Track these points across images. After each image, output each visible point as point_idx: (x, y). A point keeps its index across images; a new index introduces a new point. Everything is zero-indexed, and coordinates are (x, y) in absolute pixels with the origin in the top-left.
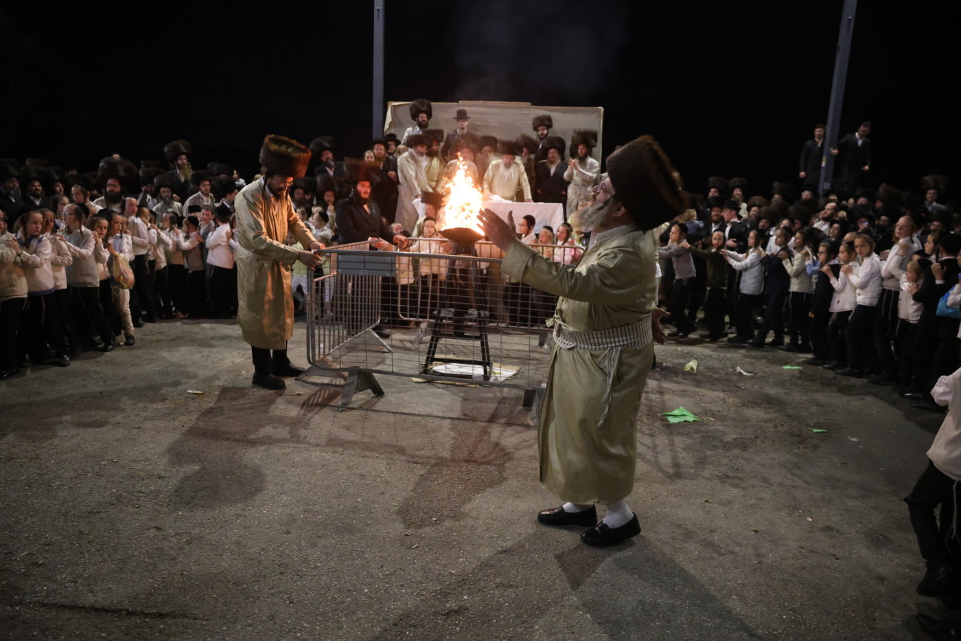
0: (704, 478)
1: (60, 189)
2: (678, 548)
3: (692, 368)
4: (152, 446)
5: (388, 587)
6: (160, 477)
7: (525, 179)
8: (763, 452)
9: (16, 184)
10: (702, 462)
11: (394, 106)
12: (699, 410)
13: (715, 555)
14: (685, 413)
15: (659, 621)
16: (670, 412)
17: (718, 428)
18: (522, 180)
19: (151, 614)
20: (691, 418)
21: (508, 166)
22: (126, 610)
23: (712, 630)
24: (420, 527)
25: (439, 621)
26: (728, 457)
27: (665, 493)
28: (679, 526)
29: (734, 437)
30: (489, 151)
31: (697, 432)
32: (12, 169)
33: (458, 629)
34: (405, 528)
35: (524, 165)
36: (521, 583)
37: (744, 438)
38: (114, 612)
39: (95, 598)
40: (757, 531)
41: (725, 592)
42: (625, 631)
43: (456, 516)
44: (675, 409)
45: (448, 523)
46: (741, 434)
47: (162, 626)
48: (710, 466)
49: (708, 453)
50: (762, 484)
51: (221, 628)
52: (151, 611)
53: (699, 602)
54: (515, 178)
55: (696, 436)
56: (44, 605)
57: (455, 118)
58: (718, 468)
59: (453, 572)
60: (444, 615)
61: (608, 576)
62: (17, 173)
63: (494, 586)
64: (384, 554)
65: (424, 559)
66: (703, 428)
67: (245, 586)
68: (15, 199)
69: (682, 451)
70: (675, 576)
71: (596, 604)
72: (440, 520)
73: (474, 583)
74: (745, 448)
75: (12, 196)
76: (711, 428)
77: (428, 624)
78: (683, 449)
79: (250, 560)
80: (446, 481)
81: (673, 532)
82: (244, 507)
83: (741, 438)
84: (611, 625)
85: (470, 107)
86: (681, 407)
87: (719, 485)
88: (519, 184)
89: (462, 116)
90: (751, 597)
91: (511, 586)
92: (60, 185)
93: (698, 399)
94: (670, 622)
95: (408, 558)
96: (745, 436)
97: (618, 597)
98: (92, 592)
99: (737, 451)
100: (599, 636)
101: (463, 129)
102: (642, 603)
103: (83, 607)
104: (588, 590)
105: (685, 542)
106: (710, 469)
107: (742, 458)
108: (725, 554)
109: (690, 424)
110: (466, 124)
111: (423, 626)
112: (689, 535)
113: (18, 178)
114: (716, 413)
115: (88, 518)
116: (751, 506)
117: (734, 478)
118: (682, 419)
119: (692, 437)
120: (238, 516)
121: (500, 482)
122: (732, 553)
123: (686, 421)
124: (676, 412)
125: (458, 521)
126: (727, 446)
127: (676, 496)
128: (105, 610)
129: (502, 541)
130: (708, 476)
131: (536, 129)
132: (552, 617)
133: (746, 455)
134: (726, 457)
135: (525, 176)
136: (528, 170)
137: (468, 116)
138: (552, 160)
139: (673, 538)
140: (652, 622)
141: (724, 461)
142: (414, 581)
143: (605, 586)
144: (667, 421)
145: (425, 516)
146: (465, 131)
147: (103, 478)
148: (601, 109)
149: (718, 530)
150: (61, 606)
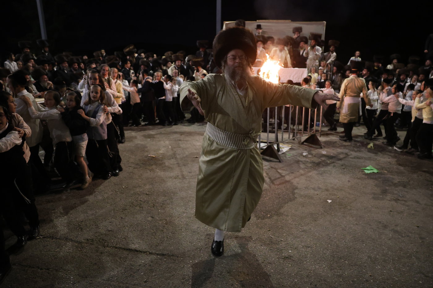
0: (387, 200)
1: (83, 66)
2: (382, 233)
3: (371, 147)
4: (140, 180)
5: (256, 246)
6: (147, 194)
7: (288, 57)
8: (414, 188)
9: (67, 65)
10: (385, 192)
11: (227, 23)
12: (379, 167)
13: (400, 237)
14: (372, 168)
15: (380, 266)
16: (365, 168)
17: (390, 176)
18: (287, 57)
19: (159, 254)
20: (376, 171)
21: (281, 51)
22: (149, 252)
23: (406, 272)
24: (263, 219)
25: (281, 262)
26: (397, 190)
27: (370, 206)
28: (380, 222)
29: (398, 180)
30: (270, 44)
31: (380, 178)
32: (65, 58)
33: (290, 265)
34: (257, 219)
35: (288, 50)
36: (313, 246)
37: (403, 181)
38: (144, 252)
39: (135, 246)
40: (418, 227)
41: (408, 254)
42: (364, 270)
43: (279, 214)
44: (367, 167)
45: (275, 217)
46: (401, 179)
47: (165, 259)
48: (389, 194)
49: (387, 188)
50: (416, 204)
51: (189, 261)
52: (159, 253)
53: (397, 258)
54: (284, 56)
55: (380, 180)
56: (116, 248)
57: (256, 28)
58: (393, 195)
59: (282, 240)
60: (282, 259)
61: (351, 244)
62: (67, 60)
63: (302, 247)
64: (250, 231)
65: (268, 233)
66: (383, 176)
67: (194, 243)
68: (67, 71)
69: (374, 187)
70: (383, 246)
71: (349, 257)
72: (271, 217)
73: (293, 245)
74: (405, 186)
75: (65, 70)
76: (386, 176)
77: (276, 263)
78: (375, 186)
79: (194, 232)
80: (270, 198)
81: (378, 225)
82: (185, 208)
83: (402, 181)
84: (358, 267)
85: (262, 23)
86: (370, 166)
87: (395, 203)
88: (286, 59)
89: (259, 27)
90: (422, 258)
91: (309, 247)
92: (82, 64)
93: (378, 162)
94: (385, 267)
95: (261, 233)
96: (404, 180)
97: (358, 254)
98: (133, 243)
99: (401, 188)
100: (353, 271)
101: (259, 33)
102: (369, 257)
103: (132, 250)
104: (344, 250)
105: (384, 230)
106: (389, 196)
107: (404, 191)
108: (405, 237)
109: (376, 174)
110: (261, 31)
111: (275, 264)
112: (385, 227)
113: (68, 62)
114: (388, 169)
115: (122, 211)
116: (413, 214)
117: (402, 200)
118: (371, 171)
119: (378, 180)
120: (184, 212)
121: (294, 199)
122: (408, 236)
123: (373, 172)
124: (368, 168)
125: (280, 216)
126: (395, 185)
127: (375, 208)
128: (140, 252)
129: (301, 226)
130: (389, 199)
131: (294, 32)
132: (330, 262)
133: (406, 190)
134: (396, 190)
135: (289, 56)
136: (290, 53)
137: (262, 27)
138: (302, 47)
139: (378, 228)
140: (377, 266)
141: (396, 192)
142: (266, 243)
143: (351, 249)
144: (364, 172)
145: (265, 214)
146: (260, 34)
147: (124, 194)
148: (324, 23)
149: (399, 225)
150: (123, 249)
